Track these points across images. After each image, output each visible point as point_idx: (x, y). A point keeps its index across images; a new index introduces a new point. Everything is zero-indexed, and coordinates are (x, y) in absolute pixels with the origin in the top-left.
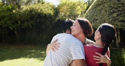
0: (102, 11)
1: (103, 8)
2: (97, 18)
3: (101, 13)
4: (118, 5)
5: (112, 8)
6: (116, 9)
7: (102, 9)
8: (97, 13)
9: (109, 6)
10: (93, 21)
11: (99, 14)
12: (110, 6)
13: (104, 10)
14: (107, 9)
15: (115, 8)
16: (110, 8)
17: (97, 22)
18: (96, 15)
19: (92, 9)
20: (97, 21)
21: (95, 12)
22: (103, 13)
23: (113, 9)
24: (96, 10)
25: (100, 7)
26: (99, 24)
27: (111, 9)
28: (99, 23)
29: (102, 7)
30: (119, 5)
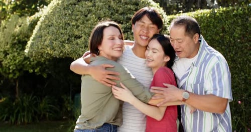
0: (89, 15)
1: (93, 9)
2: (77, 33)
3: (87, 21)
4: (126, 6)
5: (113, 12)
6: (121, 14)
7: (90, 11)
8: (77, 20)
9: (107, 6)
10: (68, 39)
11: (83, 23)
12: (109, 6)
13: (94, 14)
14: (102, 12)
15: (119, 12)
16: (109, 10)
17: (77, 44)
18: (73, 25)
19: (64, 9)
20: (79, 41)
21: (73, 17)
22: (92, 20)
23: (116, 14)
24: (74, 13)
25: (85, 4)
26: (82, 48)
27: (110, 13)
28: (83, 46)
29: (88, 7)
30: (129, 6)
